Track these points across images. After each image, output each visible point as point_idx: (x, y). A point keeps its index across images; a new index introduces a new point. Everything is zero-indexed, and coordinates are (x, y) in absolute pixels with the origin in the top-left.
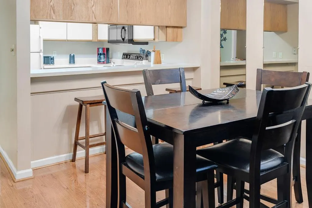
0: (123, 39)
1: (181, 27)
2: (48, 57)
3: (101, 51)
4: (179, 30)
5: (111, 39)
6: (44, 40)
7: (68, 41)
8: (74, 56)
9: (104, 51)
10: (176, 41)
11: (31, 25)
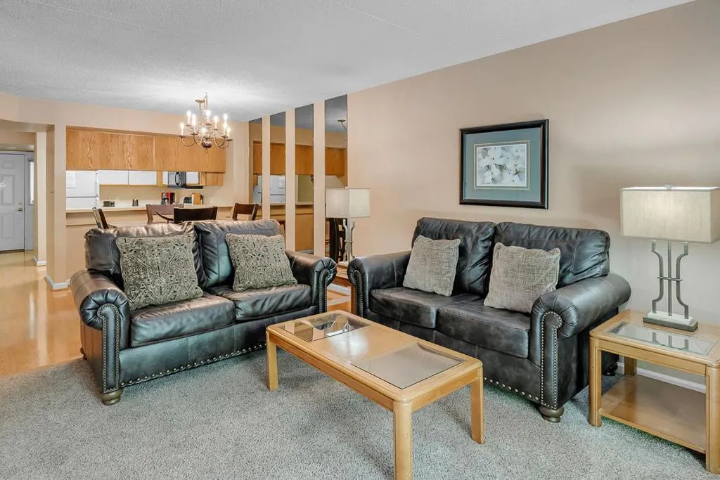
0: (177, 184)
1: (222, 173)
2: (108, 202)
3: (164, 196)
4: (219, 175)
5: (170, 184)
6: (100, 186)
7: (130, 186)
8: (137, 201)
9: (168, 196)
10: (217, 185)
11: (67, 172)
